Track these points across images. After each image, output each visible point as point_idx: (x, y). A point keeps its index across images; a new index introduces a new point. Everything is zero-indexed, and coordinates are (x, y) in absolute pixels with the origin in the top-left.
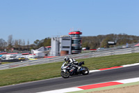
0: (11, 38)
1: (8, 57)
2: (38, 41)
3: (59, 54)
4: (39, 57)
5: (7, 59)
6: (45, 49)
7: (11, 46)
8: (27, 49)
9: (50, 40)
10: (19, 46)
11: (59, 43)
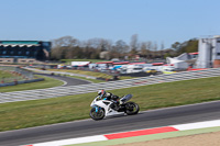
0: (135, 38)
1: (130, 68)
2: (177, 43)
3: (210, 65)
4: (178, 70)
5: (129, 72)
6: (189, 57)
7: (134, 52)
8: (160, 57)
9: (197, 42)
10: (148, 51)
11: (212, 48)
